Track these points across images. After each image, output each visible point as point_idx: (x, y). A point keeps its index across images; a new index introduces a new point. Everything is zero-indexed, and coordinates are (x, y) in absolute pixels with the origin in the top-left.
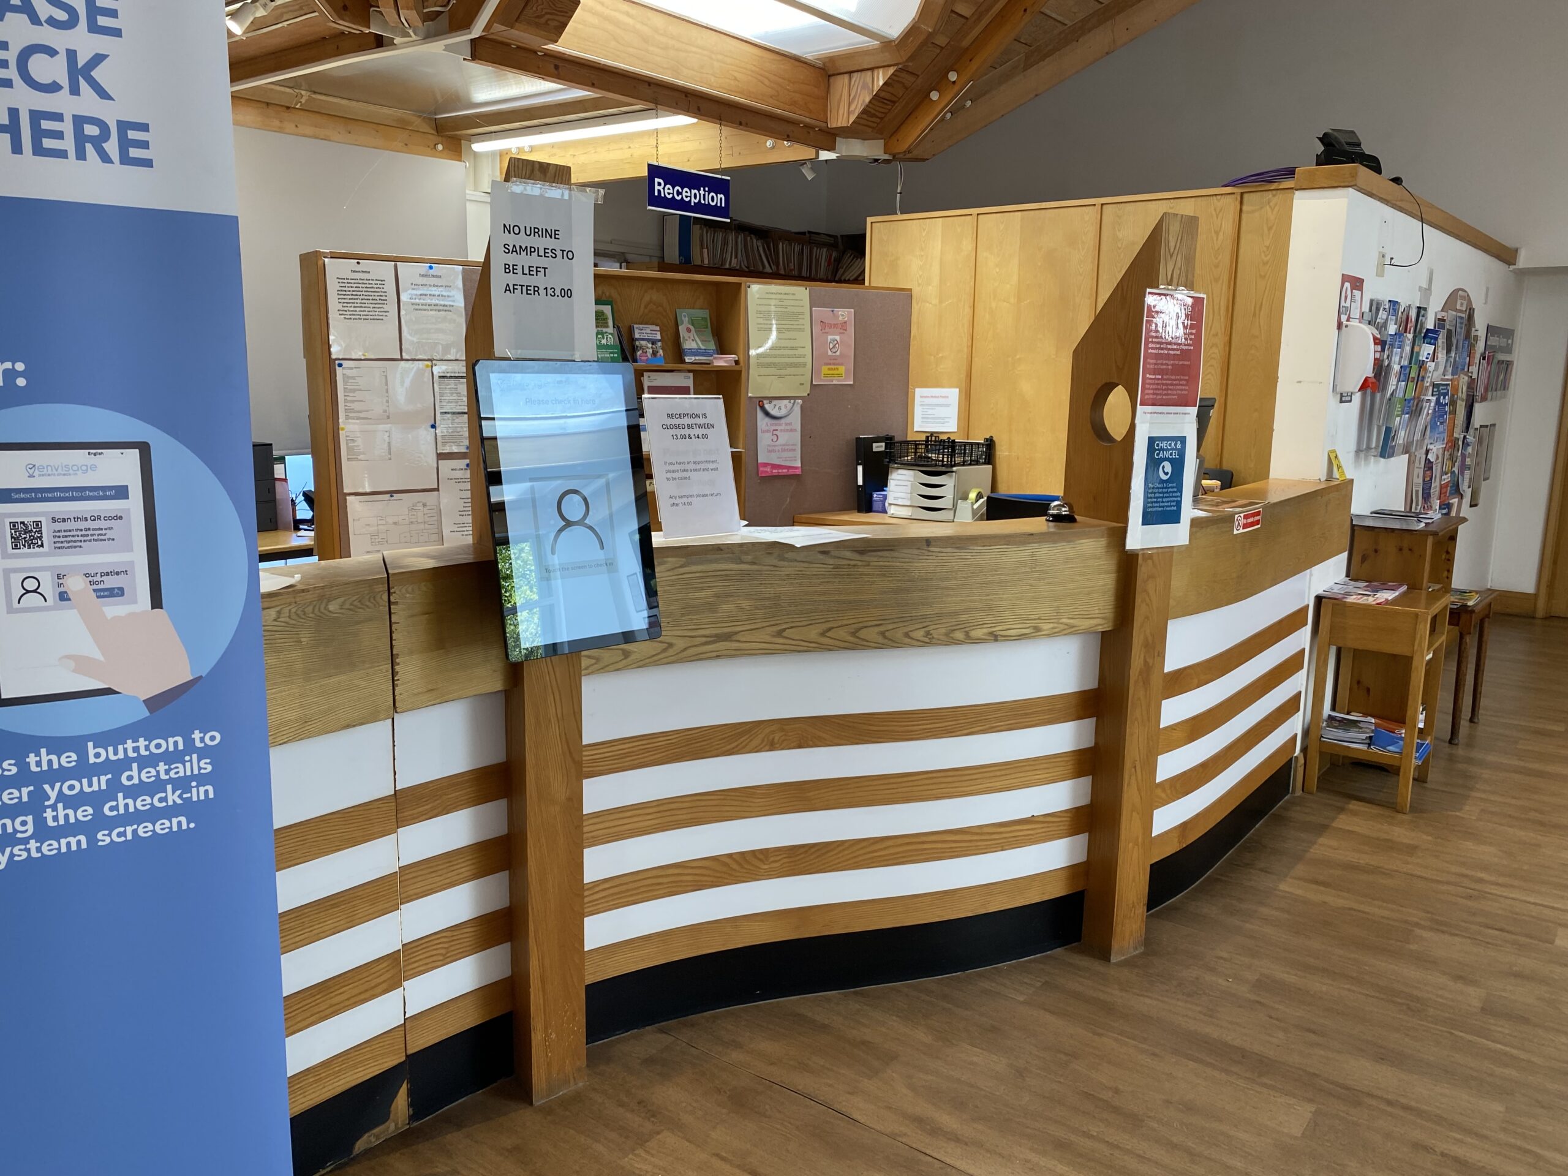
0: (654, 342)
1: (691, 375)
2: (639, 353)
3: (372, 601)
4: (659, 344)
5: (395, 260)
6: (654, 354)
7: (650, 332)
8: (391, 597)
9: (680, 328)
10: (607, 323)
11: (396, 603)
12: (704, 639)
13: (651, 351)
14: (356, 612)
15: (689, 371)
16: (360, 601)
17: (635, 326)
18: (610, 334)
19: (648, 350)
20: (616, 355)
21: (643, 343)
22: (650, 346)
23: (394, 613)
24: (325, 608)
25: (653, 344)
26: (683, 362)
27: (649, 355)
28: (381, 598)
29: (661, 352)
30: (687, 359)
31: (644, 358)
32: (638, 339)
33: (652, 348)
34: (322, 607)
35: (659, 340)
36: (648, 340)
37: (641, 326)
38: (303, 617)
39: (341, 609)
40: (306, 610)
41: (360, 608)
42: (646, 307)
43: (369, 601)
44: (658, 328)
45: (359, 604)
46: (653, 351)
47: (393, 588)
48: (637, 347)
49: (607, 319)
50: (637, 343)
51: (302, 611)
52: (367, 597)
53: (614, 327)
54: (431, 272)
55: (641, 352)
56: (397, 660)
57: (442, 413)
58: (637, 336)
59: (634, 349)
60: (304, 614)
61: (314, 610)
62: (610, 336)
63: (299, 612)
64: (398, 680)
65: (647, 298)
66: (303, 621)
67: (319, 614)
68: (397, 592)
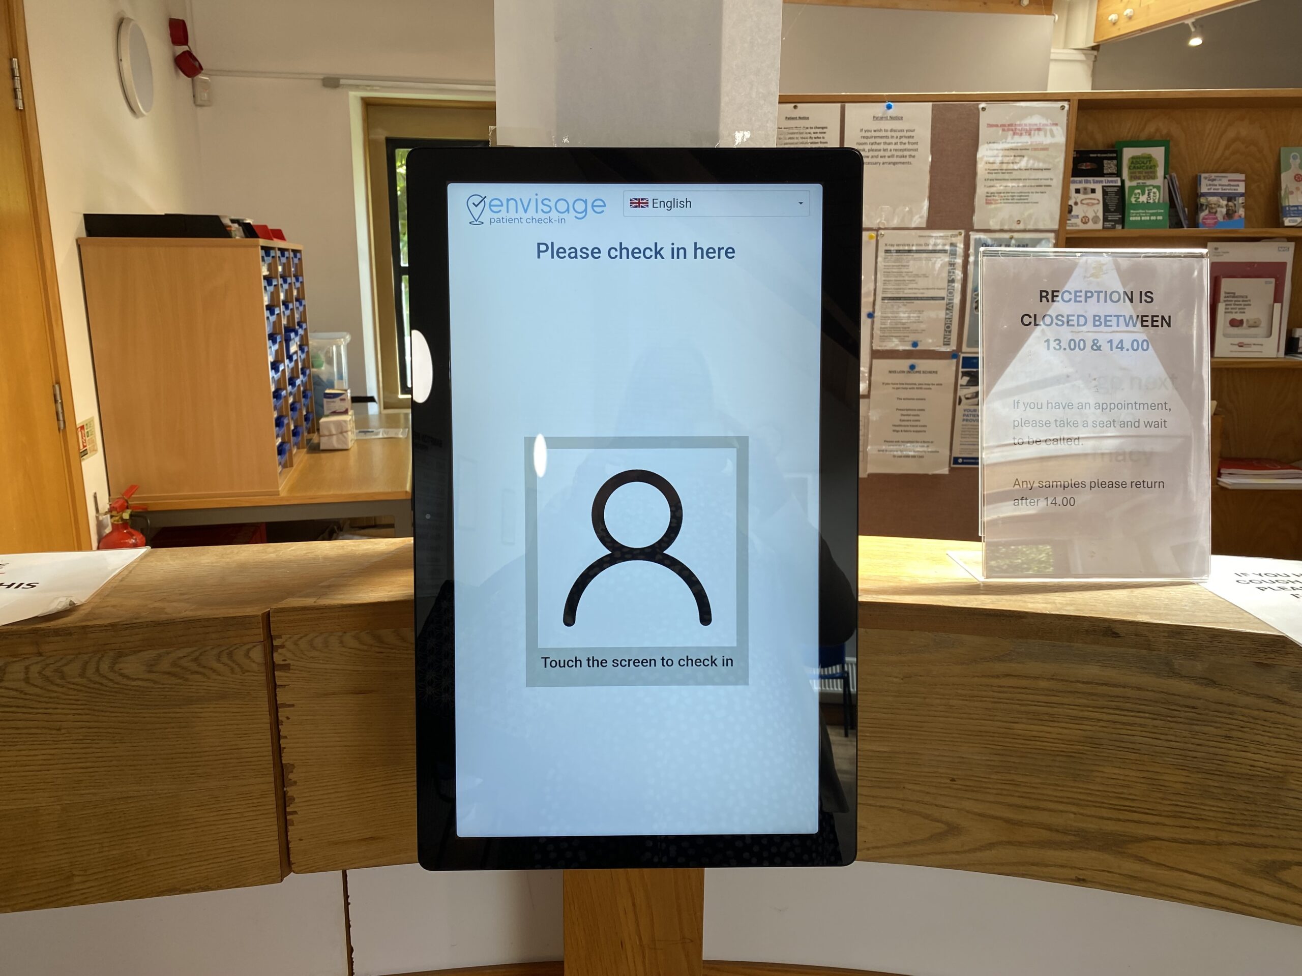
0: (1231, 198)
1: (1292, 245)
2: (1202, 215)
3: (225, 659)
4: (1241, 200)
5: (843, 101)
6: (1230, 214)
7: (1227, 183)
8: (275, 655)
9: (1283, 175)
10: (1155, 172)
11: (286, 667)
12: (1045, 834)
13: (1224, 210)
14: (187, 680)
15: (1289, 239)
16: (196, 660)
17: (1203, 175)
18: (1154, 187)
19: (1219, 209)
20: (1160, 218)
21: (1213, 199)
22: (1224, 203)
23: (281, 686)
24: (112, 669)
25: (1229, 200)
26: (1280, 225)
27: (1220, 217)
28: (247, 655)
29: (1241, 212)
30: (1287, 222)
31: (1212, 221)
32: (1204, 195)
33: (1227, 206)
34: (104, 667)
35: (1242, 195)
36: (1222, 195)
37: (1213, 175)
38: (59, 681)
39: (150, 672)
40: (65, 669)
41: (197, 673)
42: (1227, 147)
43: (218, 660)
44: (1243, 177)
45: (193, 666)
46: (1228, 211)
47: (280, 637)
48: (1202, 205)
49: (1155, 166)
50: (1203, 200)
51: (56, 671)
52: (215, 652)
53: (1165, 178)
54: (891, 112)
55: (1207, 212)
56: (291, 776)
57: (883, 299)
58: (1204, 189)
59: (1196, 208)
60: (63, 677)
61: (84, 668)
62: (1155, 190)
63: (48, 672)
64: (295, 813)
65: (1231, 134)
66: (60, 690)
67: (97, 679)
68: (288, 644)
